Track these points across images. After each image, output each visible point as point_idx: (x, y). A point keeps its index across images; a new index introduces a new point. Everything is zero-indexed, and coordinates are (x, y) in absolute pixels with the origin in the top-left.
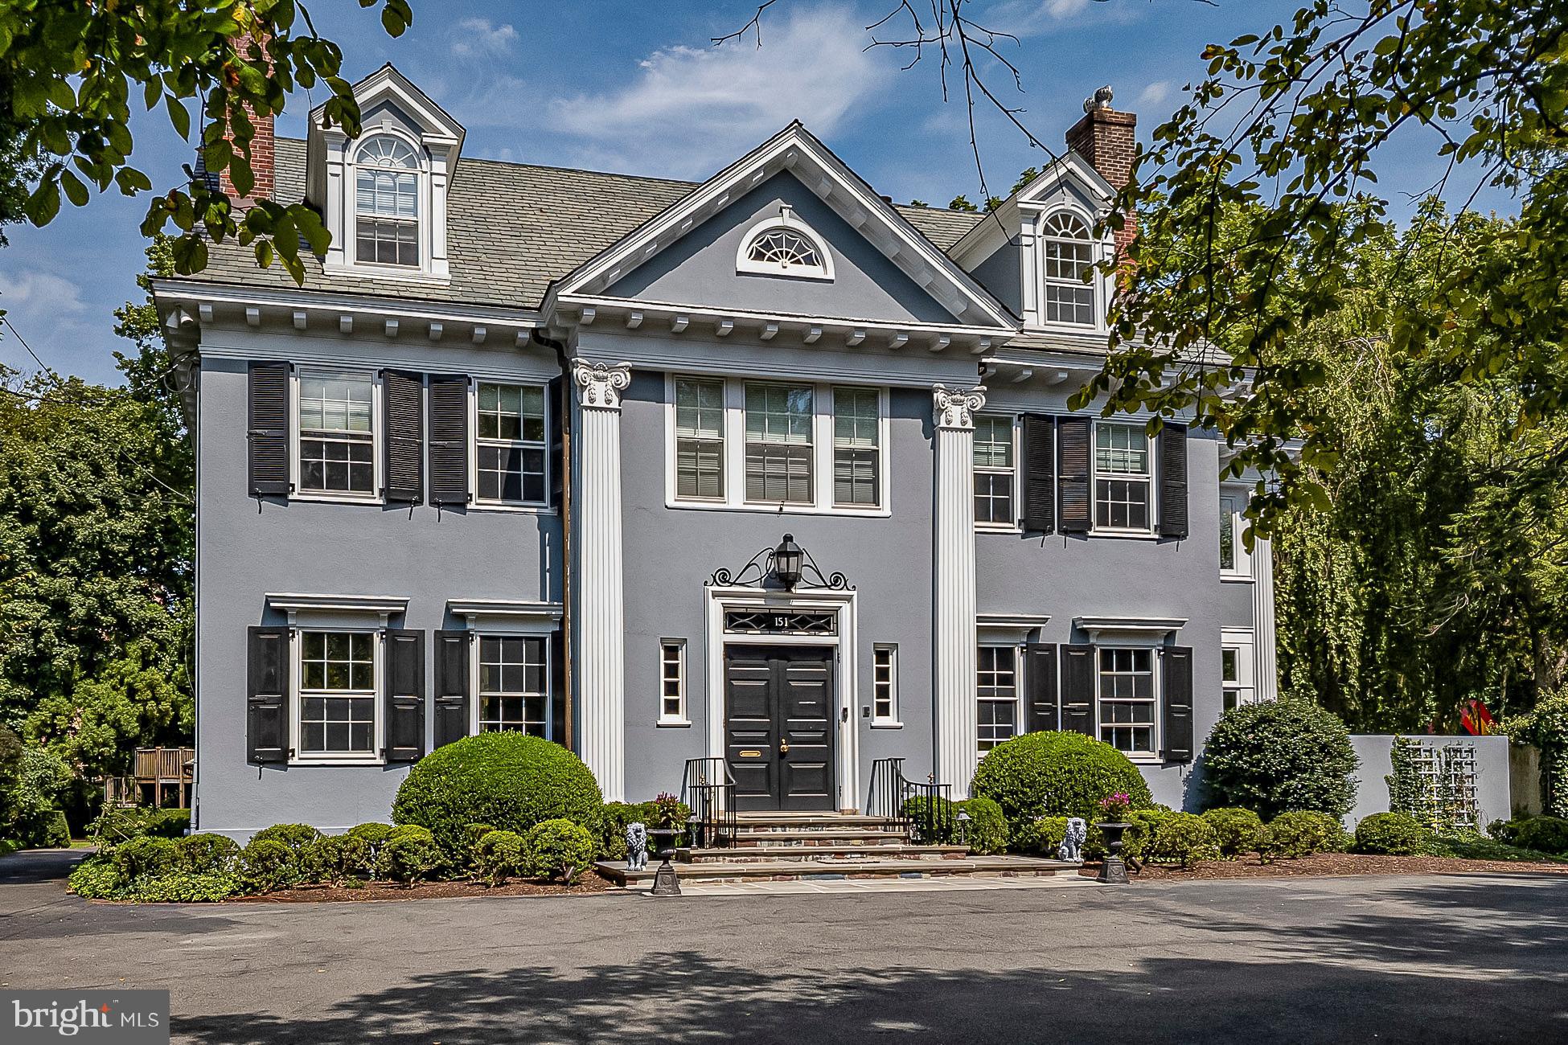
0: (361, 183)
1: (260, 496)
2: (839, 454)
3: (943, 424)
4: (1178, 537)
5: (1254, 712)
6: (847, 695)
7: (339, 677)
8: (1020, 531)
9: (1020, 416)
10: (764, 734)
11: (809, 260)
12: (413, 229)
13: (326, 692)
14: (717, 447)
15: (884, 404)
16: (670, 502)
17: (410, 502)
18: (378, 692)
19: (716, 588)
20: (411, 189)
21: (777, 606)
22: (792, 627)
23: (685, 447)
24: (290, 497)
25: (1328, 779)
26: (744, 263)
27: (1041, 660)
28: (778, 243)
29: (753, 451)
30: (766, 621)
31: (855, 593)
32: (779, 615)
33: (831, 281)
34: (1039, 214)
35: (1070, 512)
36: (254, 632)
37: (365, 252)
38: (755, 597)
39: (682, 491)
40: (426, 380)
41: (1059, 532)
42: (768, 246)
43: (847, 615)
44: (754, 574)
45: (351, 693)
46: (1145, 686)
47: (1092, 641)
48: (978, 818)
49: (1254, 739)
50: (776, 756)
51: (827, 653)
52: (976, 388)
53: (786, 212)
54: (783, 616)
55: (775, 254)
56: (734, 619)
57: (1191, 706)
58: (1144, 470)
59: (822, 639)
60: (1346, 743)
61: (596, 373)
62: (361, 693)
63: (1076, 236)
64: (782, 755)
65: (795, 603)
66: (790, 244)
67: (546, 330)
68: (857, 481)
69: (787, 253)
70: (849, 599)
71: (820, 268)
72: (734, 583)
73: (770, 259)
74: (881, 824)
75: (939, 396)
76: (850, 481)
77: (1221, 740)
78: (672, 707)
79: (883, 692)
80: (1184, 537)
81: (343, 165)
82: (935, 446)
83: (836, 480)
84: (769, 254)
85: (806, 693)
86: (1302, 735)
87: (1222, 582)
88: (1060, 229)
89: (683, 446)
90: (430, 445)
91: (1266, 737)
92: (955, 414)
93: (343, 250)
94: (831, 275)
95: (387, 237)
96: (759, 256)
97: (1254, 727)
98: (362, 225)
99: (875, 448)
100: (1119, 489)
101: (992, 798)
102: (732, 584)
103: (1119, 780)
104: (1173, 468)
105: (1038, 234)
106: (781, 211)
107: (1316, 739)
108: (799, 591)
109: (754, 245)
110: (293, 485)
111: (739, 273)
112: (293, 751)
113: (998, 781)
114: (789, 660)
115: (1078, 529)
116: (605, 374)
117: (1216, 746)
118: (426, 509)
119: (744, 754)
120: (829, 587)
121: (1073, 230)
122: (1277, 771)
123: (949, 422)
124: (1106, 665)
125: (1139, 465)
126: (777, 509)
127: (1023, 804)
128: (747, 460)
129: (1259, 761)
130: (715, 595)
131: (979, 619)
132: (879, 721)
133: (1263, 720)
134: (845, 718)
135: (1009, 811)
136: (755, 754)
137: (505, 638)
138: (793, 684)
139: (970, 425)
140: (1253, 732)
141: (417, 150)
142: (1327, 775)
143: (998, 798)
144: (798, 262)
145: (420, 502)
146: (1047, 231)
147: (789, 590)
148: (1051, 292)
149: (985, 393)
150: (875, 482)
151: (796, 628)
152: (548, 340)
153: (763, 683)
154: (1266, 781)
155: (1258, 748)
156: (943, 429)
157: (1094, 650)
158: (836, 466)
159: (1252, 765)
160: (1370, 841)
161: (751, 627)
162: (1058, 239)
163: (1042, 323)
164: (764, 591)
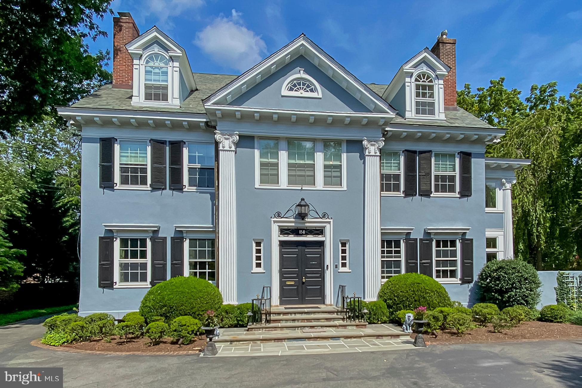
0: (147, 72)
1: (104, 188)
2: (326, 167)
3: (367, 154)
4: (468, 196)
5: (497, 264)
6: (328, 260)
7: (134, 255)
8: (403, 195)
9: (403, 151)
10: (296, 275)
11: (312, 91)
12: (166, 88)
13: (130, 261)
14: (277, 165)
15: (344, 146)
16: (257, 185)
17: (161, 189)
18: (149, 260)
19: (275, 219)
20: (166, 73)
21: (300, 226)
22: (306, 234)
23: (263, 165)
24: (115, 188)
25: (528, 292)
26: (285, 92)
27: (411, 245)
28: (299, 84)
29: (290, 166)
30: (296, 232)
31: (331, 220)
32: (301, 229)
33: (320, 98)
34: (412, 74)
35: (424, 188)
36: (101, 238)
37: (148, 97)
38: (291, 222)
39: (262, 182)
40: (168, 143)
41: (419, 195)
42: (295, 86)
43: (329, 230)
44: (290, 213)
45: (139, 260)
46: (454, 254)
47: (432, 236)
48: (376, 309)
49: (496, 275)
50: (301, 283)
51: (321, 244)
52: (381, 139)
53: (302, 72)
54: (303, 230)
55: (298, 88)
56: (283, 231)
57: (472, 260)
58: (454, 170)
59: (319, 238)
60: (535, 277)
61: (225, 136)
62: (143, 261)
63: (428, 82)
64: (303, 283)
65: (307, 225)
66: (304, 84)
67: (210, 122)
68: (334, 177)
69: (303, 88)
70: (329, 223)
71: (316, 93)
72: (283, 217)
73: (296, 91)
74: (336, 312)
75: (365, 143)
76: (331, 177)
77: (483, 275)
78: (258, 265)
79: (344, 258)
80: (470, 196)
81: (139, 65)
82: (364, 163)
83: (325, 177)
84: (295, 89)
85: (313, 259)
86: (516, 274)
87: (486, 213)
88: (421, 79)
89: (262, 165)
90: (169, 167)
91: (501, 275)
92: (372, 149)
93: (139, 96)
94: (320, 96)
95: (157, 91)
96: (291, 89)
97: (496, 270)
98: (147, 87)
99: (340, 164)
100: (444, 178)
101: (383, 301)
102: (282, 218)
103: (434, 294)
104: (466, 169)
105: (412, 81)
106: (300, 72)
107: (522, 276)
108: (308, 220)
109: (289, 85)
110: (116, 184)
111: (283, 96)
112: (116, 283)
113: (386, 294)
114: (306, 247)
115: (426, 194)
116: (228, 137)
117: (482, 277)
118: (168, 192)
119: (288, 283)
120: (321, 218)
121: (427, 80)
122: (506, 288)
123: (369, 153)
124: (438, 245)
125: (452, 169)
126: (300, 188)
127: (394, 304)
128: (288, 170)
129: (498, 284)
130: (275, 222)
131: (382, 229)
132: (342, 269)
133: (501, 268)
134: (327, 268)
135: (389, 307)
136: (293, 283)
137: (199, 239)
138: (308, 256)
139: (378, 154)
140: (496, 272)
141: (168, 58)
142: (527, 290)
143: (385, 301)
144: (307, 91)
145: (166, 189)
146: (416, 80)
147: (303, 219)
148: (417, 103)
149: (384, 141)
150: (341, 177)
151: (308, 234)
152: (211, 126)
153: (296, 256)
154: (501, 292)
155: (498, 279)
156: (367, 155)
157: (433, 240)
158: (325, 171)
159: (495, 286)
160: (546, 317)
161: (290, 234)
162: (421, 83)
163: (413, 115)
164: (294, 220)
